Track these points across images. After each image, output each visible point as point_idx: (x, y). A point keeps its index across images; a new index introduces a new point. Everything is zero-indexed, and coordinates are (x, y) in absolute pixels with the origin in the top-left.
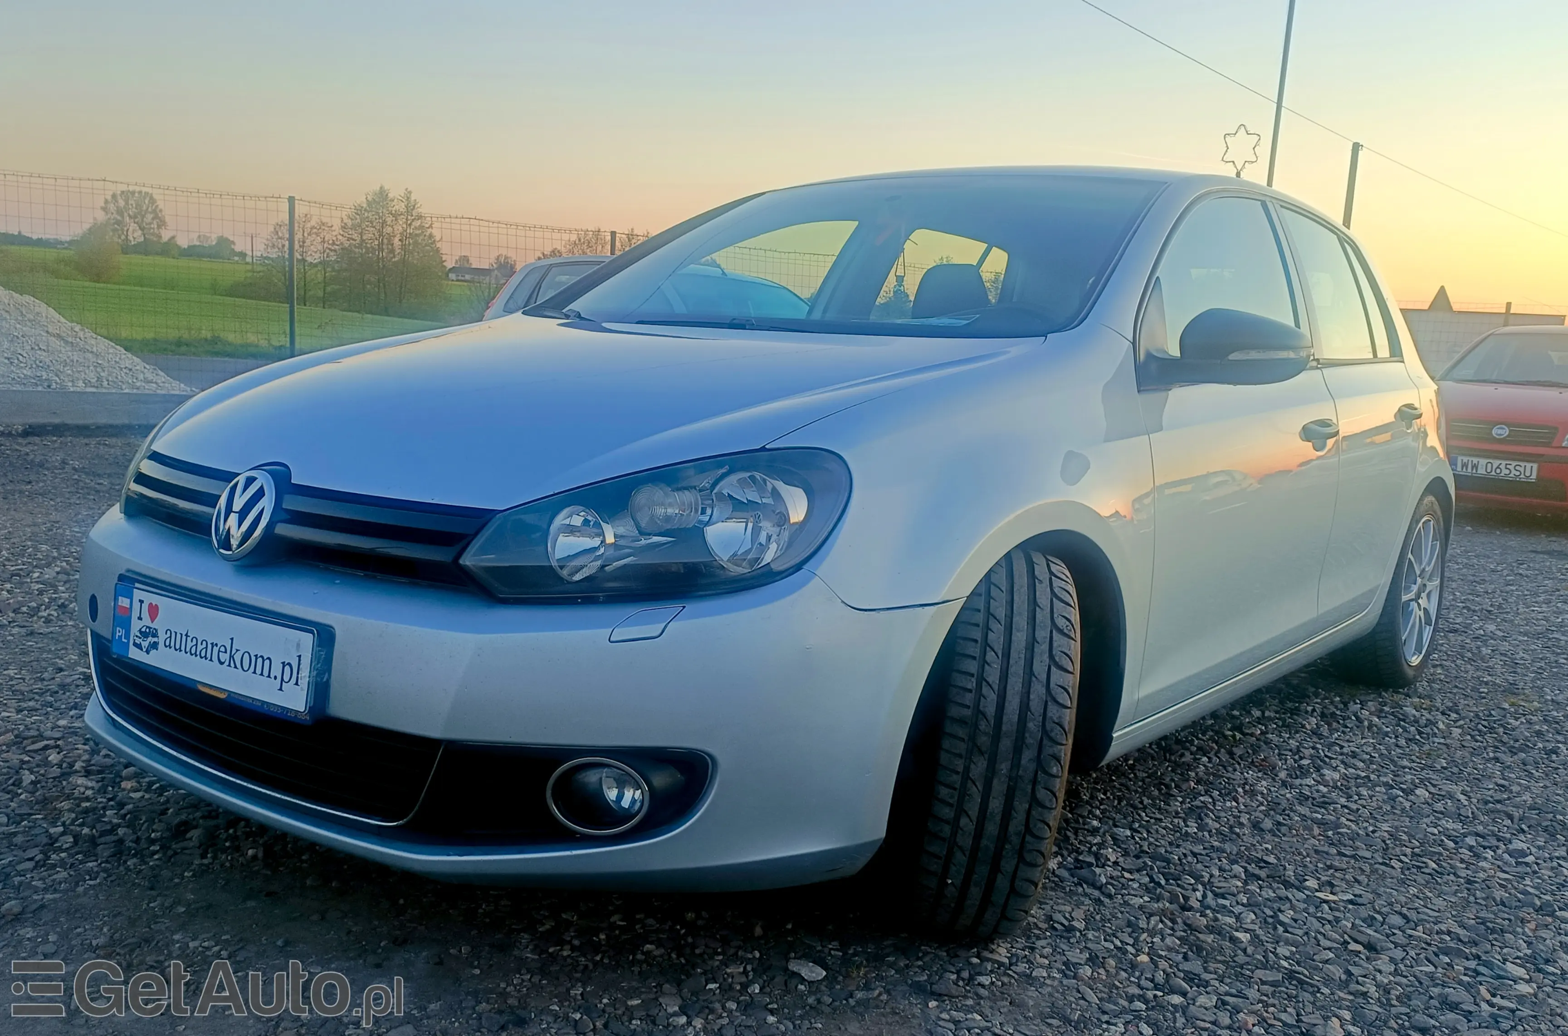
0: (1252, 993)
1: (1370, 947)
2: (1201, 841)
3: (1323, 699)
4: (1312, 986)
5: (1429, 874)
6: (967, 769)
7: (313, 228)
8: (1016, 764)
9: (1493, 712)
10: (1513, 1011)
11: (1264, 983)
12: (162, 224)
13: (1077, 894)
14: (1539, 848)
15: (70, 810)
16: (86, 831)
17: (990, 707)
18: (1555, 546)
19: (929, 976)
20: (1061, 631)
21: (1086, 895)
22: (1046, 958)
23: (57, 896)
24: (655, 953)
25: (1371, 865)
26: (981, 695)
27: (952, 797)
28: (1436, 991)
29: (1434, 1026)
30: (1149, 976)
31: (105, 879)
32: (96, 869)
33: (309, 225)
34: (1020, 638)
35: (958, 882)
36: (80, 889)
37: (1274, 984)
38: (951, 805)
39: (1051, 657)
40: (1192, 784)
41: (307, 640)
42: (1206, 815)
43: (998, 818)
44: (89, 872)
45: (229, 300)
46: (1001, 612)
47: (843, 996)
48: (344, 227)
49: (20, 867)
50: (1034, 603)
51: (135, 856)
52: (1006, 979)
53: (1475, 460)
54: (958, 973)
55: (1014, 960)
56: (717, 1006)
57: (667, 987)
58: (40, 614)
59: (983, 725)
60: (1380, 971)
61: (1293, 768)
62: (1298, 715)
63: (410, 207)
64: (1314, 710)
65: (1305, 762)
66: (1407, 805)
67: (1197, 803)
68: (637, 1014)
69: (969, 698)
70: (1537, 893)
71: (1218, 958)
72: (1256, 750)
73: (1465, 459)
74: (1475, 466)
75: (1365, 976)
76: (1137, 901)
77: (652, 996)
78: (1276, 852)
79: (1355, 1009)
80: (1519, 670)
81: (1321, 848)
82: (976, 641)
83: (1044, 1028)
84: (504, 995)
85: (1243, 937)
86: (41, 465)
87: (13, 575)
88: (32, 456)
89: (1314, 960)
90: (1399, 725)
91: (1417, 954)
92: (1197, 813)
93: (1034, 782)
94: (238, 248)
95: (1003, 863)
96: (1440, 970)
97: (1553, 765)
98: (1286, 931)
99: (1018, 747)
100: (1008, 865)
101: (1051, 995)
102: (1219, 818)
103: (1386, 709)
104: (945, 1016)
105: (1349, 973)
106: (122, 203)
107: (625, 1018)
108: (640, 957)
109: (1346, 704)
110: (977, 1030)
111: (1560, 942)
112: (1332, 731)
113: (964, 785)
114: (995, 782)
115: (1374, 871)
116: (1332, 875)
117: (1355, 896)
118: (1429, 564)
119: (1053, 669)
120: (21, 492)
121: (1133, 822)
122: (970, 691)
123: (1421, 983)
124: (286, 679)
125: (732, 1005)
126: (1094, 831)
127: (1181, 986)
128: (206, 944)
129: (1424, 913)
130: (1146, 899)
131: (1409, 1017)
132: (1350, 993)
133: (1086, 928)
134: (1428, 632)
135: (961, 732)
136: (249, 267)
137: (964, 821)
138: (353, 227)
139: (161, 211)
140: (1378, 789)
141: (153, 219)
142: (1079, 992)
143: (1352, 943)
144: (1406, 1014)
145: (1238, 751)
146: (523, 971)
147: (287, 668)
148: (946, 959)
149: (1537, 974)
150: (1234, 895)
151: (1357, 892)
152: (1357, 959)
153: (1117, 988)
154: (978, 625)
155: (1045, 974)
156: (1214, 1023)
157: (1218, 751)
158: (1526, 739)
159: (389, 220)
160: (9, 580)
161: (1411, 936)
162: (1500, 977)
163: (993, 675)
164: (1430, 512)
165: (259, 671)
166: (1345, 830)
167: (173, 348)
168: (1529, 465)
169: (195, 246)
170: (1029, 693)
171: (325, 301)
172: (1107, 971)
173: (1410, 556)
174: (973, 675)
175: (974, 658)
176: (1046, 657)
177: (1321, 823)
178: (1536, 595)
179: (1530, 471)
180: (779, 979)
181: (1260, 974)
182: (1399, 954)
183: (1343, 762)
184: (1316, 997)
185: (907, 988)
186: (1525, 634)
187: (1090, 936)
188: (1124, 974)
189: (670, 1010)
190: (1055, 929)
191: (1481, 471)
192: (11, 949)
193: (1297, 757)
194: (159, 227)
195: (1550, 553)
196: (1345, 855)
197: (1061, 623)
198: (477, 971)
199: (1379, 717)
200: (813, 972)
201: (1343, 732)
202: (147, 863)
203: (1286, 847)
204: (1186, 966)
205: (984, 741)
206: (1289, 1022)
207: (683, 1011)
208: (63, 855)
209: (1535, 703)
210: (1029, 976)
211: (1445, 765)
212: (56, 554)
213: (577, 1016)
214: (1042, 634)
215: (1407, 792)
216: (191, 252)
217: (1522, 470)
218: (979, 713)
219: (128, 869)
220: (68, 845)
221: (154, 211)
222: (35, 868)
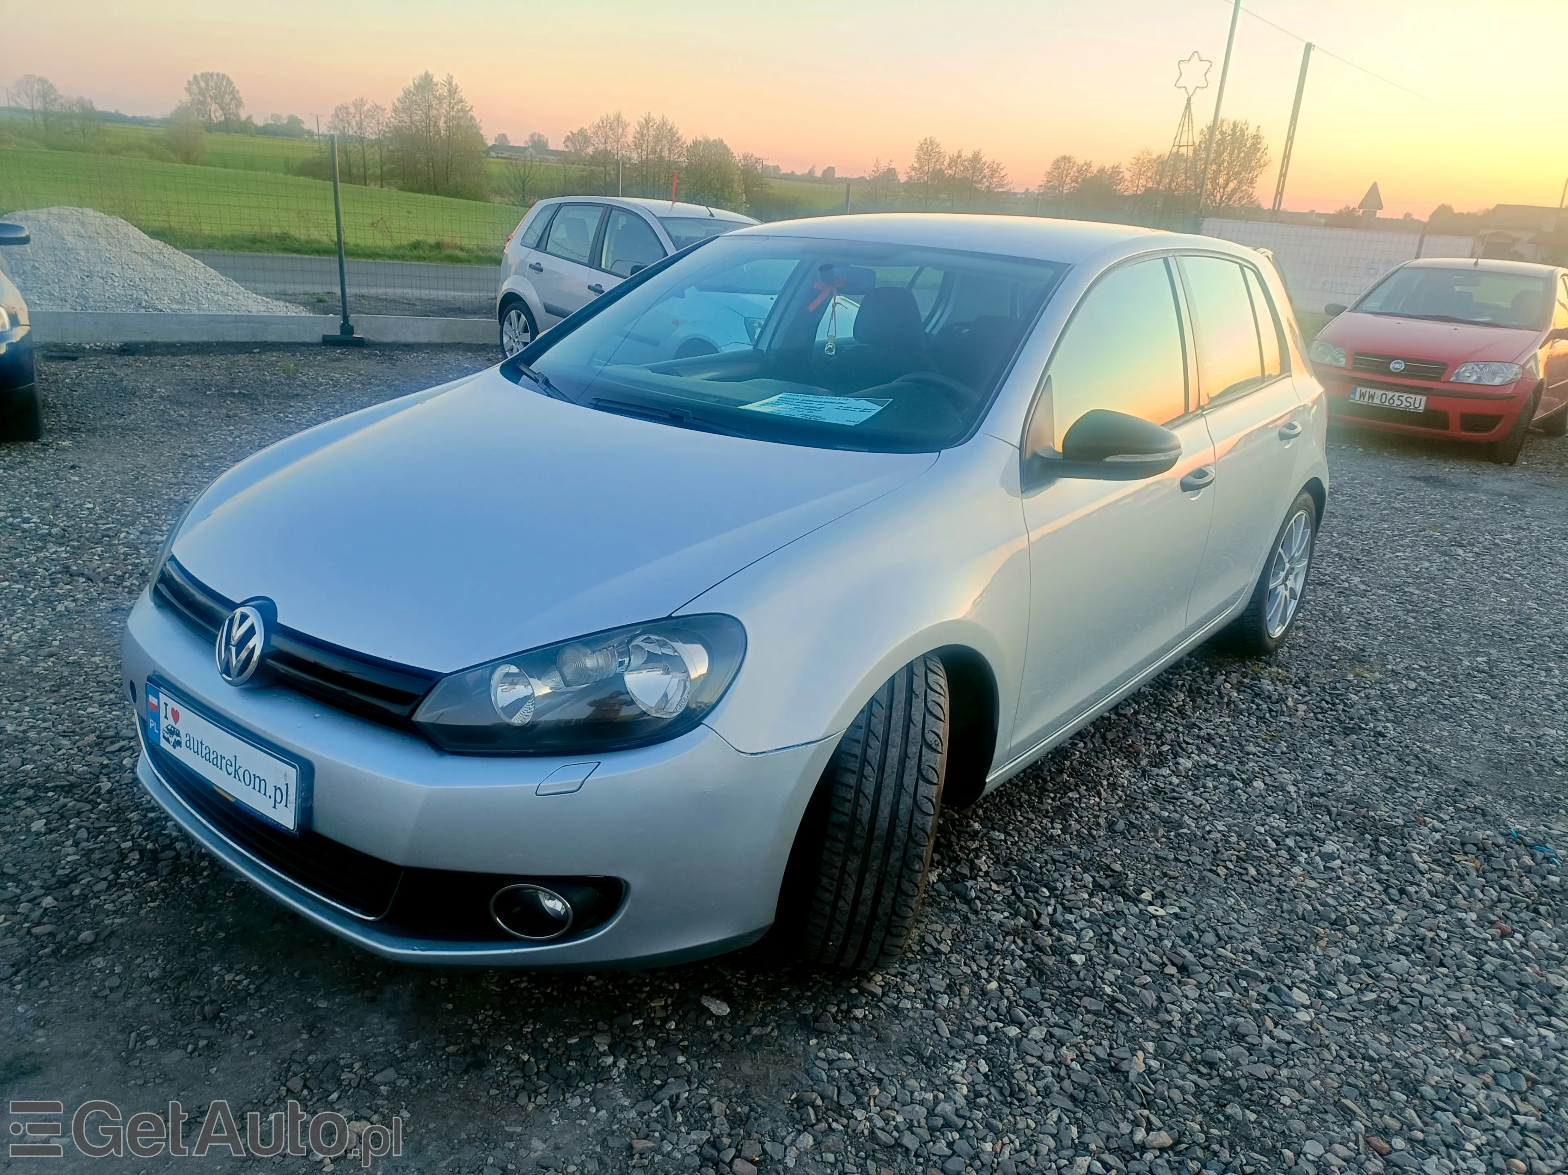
0: (1076, 1025)
1: (1183, 969)
2: (1060, 845)
3: (1193, 670)
4: (1127, 1015)
5: (1248, 882)
6: (844, 865)
7: (369, 110)
8: (885, 862)
9: (1338, 685)
10: (1288, 1044)
11: (1088, 1011)
12: (239, 104)
13: (950, 910)
14: (1348, 850)
15: (138, 822)
16: (150, 846)
17: (865, 814)
18: (1433, 471)
19: (815, 1009)
20: (929, 747)
21: (957, 911)
22: (913, 985)
23: (125, 919)
24: (596, 984)
25: (1200, 871)
26: (858, 804)
27: (832, 885)
28: (1229, 1020)
29: (1220, 1059)
30: (995, 1005)
31: (163, 900)
32: (156, 889)
33: (365, 108)
34: (894, 753)
35: (838, 944)
36: (143, 912)
37: (1097, 1013)
38: (831, 892)
39: (919, 770)
40: (1065, 776)
41: (292, 774)
42: (1071, 816)
43: (869, 902)
44: (151, 893)
45: (301, 179)
46: (879, 729)
47: (742, 1033)
48: (396, 110)
49: (96, 888)
50: (908, 719)
51: (187, 873)
52: (876, 1012)
53: (1372, 391)
54: (838, 1005)
55: (886, 989)
56: (639, 1044)
57: (601, 1025)
58: (125, 584)
59: (858, 829)
60: (1187, 997)
61: (1154, 754)
62: (1169, 690)
63: (453, 91)
64: (1183, 685)
65: (1165, 748)
66: (1244, 797)
67: (1066, 800)
68: (575, 1054)
69: (847, 808)
70: (1335, 904)
71: (1055, 983)
72: (1126, 733)
73: (1364, 390)
74: (1372, 397)
75: (1173, 1003)
76: (997, 917)
77: (587, 1033)
78: (1123, 858)
79: (1160, 1040)
80: (1371, 632)
81: (1160, 853)
82: (856, 757)
83: (900, 1066)
84: (470, 1033)
85: (1079, 959)
86: (134, 393)
87: (104, 536)
88: (125, 383)
89: (1133, 984)
90: (1253, 702)
91: (1221, 977)
92: (1062, 812)
93: (900, 876)
94: (306, 127)
95: (873, 934)
96: (1237, 995)
97: (1378, 749)
98: (1116, 952)
99: (888, 848)
100: (878, 935)
101: (911, 1028)
102: (1081, 817)
103: (1246, 681)
104: (822, 1055)
105: (1160, 999)
106: (203, 85)
107: (564, 1060)
108: (583, 988)
109: (1212, 675)
110: (846, 1071)
111: (1344, 962)
112: (1195, 708)
113: (841, 876)
114: (867, 875)
115: (1202, 879)
116: (1166, 885)
117: (1180, 908)
118: (1298, 550)
119: (920, 782)
120: (115, 428)
121: (1009, 823)
122: (849, 801)
123: (1218, 1010)
124: (278, 800)
125: (651, 1043)
126: (974, 835)
127: (1019, 1017)
128: (237, 978)
129: (1235, 929)
130: (1006, 914)
131: (1203, 1050)
132: (1158, 1022)
133: (951, 952)
134: (1293, 605)
135: (840, 836)
136: (316, 146)
137: (841, 903)
138: (404, 110)
139: (238, 92)
140: (1222, 779)
141: (232, 100)
142: (934, 1025)
143: (1170, 966)
144: (1200, 1046)
145: (1110, 736)
146: (488, 1007)
147: (278, 791)
148: (830, 989)
149: (1317, 1000)
150: (1079, 909)
151: (1184, 904)
152: (1169, 984)
153: (967, 1019)
154: (859, 742)
155: (909, 1006)
156: (1040, 1058)
157: (1093, 737)
158: (1361, 718)
159: (434, 103)
160: (99, 542)
161: (1219, 956)
162: (1286, 1004)
163: (869, 788)
164: (1304, 506)
165: (257, 787)
166: (1185, 830)
167: (249, 244)
168: (1418, 398)
169: (270, 125)
170: (898, 802)
171: (383, 179)
172: (961, 999)
173: (1280, 550)
174: (852, 787)
175: (854, 772)
176: (915, 771)
177: (1166, 821)
178: (1404, 536)
179: (1418, 403)
180: (692, 1015)
181: (1086, 1001)
182: (1204, 977)
183: (1199, 748)
184: (1129, 1027)
185: (795, 1022)
186: (1385, 587)
187: (953, 960)
188: (975, 1002)
189: (601, 1049)
190: (925, 952)
191: (1377, 401)
192: (84, 982)
193: (1159, 742)
194: (237, 107)
195: (1427, 480)
196: (1180, 861)
197: (930, 737)
198: (450, 1006)
199: (1239, 691)
200: (721, 1009)
201: (1205, 710)
202: (197, 881)
203: (1132, 850)
204: (1028, 993)
205: (859, 843)
206: (1102, 1056)
207: (612, 1051)
208: (131, 873)
209: (1377, 674)
210: (896, 1007)
211: (1285, 749)
212: (140, 510)
213: (525, 1057)
214: (913, 750)
215: (1247, 783)
216: (267, 131)
217: (1412, 401)
218: (855, 819)
219: (182, 889)
220: (134, 863)
221: (232, 93)
222: (108, 889)
